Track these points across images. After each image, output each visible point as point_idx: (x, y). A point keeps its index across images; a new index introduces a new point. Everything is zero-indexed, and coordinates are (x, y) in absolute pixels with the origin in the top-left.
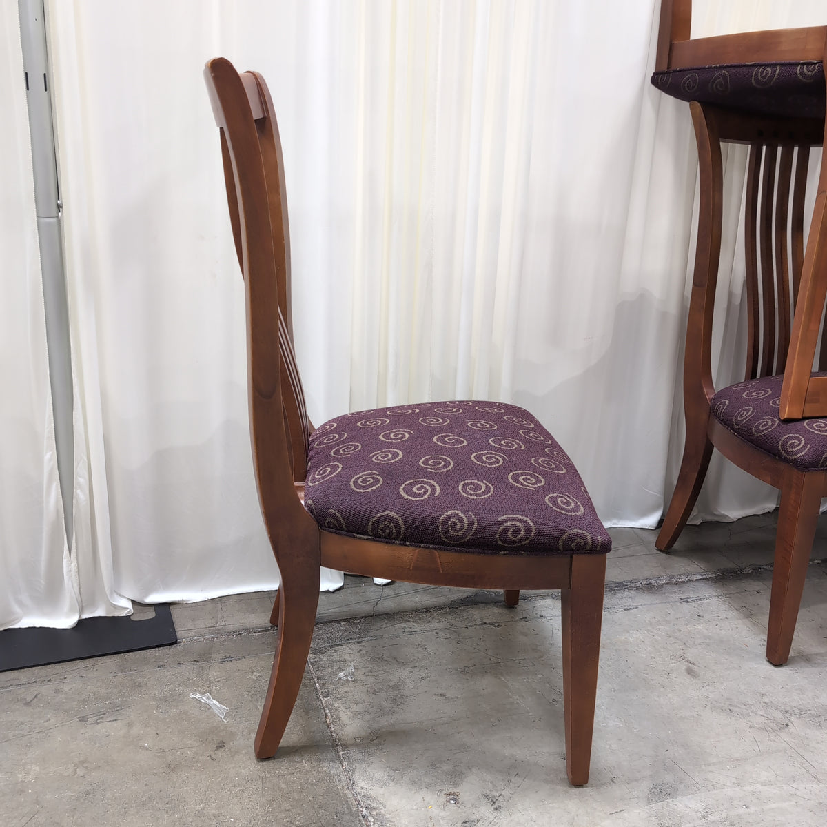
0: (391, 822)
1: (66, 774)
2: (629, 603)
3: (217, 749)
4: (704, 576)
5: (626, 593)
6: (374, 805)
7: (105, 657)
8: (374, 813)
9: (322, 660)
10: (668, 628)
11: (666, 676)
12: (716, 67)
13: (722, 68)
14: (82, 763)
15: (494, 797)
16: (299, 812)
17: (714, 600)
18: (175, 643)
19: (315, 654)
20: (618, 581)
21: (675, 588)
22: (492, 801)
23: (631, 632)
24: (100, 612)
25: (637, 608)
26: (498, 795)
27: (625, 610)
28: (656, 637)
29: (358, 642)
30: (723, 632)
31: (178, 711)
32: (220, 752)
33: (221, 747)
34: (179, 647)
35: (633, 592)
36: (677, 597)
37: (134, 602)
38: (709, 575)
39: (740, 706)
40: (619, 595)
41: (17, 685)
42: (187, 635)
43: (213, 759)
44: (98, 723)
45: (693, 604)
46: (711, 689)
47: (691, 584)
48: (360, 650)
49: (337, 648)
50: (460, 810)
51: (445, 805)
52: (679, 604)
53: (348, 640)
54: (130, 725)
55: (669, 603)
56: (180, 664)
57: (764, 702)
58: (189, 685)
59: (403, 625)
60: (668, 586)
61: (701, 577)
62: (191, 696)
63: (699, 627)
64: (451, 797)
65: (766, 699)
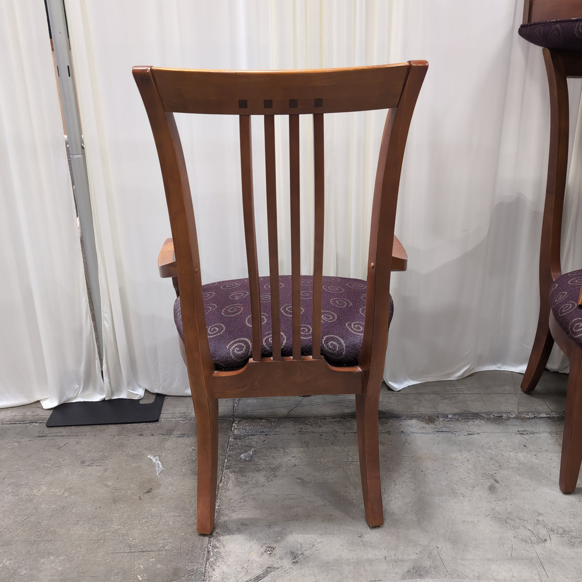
0: (223, 558)
1: (58, 494)
2: (475, 429)
3: (146, 493)
4: (549, 415)
5: (477, 422)
6: (218, 545)
7: (113, 425)
8: (215, 550)
9: (237, 444)
10: (494, 452)
11: (471, 489)
12: (553, 22)
13: (557, 22)
14: (70, 489)
15: (297, 554)
16: (172, 541)
17: (546, 435)
18: (157, 421)
19: (235, 439)
20: (476, 411)
21: (518, 422)
22: (295, 556)
23: (463, 452)
24: (123, 396)
25: (479, 434)
26: (300, 553)
27: (469, 434)
28: (481, 458)
29: (266, 435)
30: (537, 461)
31: (137, 465)
32: (146, 496)
33: (148, 492)
34: (158, 424)
35: (483, 422)
36: (516, 429)
37: (146, 391)
38: (554, 415)
39: (516, 520)
40: (470, 423)
41: (59, 436)
42: (165, 417)
43: (140, 499)
44: (90, 466)
45: (526, 436)
46: (500, 503)
47: (534, 420)
48: (265, 440)
49: (251, 437)
50: (270, 559)
51: (262, 554)
52: (513, 435)
53: (261, 432)
54: (105, 470)
55: (506, 433)
56: (152, 435)
57: (538, 520)
58: (150, 449)
59: (302, 426)
60: (514, 420)
61: (545, 416)
62: (149, 457)
63: (520, 455)
64: (270, 549)
65: (540, 518)
